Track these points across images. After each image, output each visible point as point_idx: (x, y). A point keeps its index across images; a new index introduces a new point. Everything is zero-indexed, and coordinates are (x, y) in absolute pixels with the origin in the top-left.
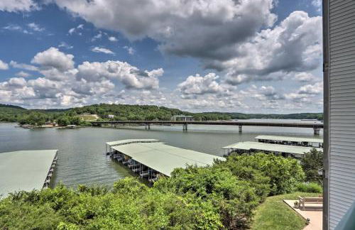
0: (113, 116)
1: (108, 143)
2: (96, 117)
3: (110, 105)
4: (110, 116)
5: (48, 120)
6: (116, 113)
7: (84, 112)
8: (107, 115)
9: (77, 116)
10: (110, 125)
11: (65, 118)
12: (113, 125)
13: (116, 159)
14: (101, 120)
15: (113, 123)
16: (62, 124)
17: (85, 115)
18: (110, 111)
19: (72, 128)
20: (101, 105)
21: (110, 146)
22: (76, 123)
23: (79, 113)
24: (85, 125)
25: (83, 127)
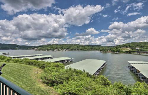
0: (139, 48)
1: (129, 62)
2: (129, 49)
3: (137, 43)
4: (137, 48)
5: (108, 50)
6: (142, 47)
7: (123, 47)
8: (135, 48)
9: (120, 48)
10: (136, 53)
11: (114, 49)
12: (139, 53)
13: (132, 70)
14: (131, 50)
15: (139, 52)
16: (113, 51)
17: (123, 48)
18: (137, 46)
19: (116, 53)
20: (132, 43)
21: (130, 63)
22: (119, 51)
23: (120, 47)
24: (123, 52)
25: (121, 53)
